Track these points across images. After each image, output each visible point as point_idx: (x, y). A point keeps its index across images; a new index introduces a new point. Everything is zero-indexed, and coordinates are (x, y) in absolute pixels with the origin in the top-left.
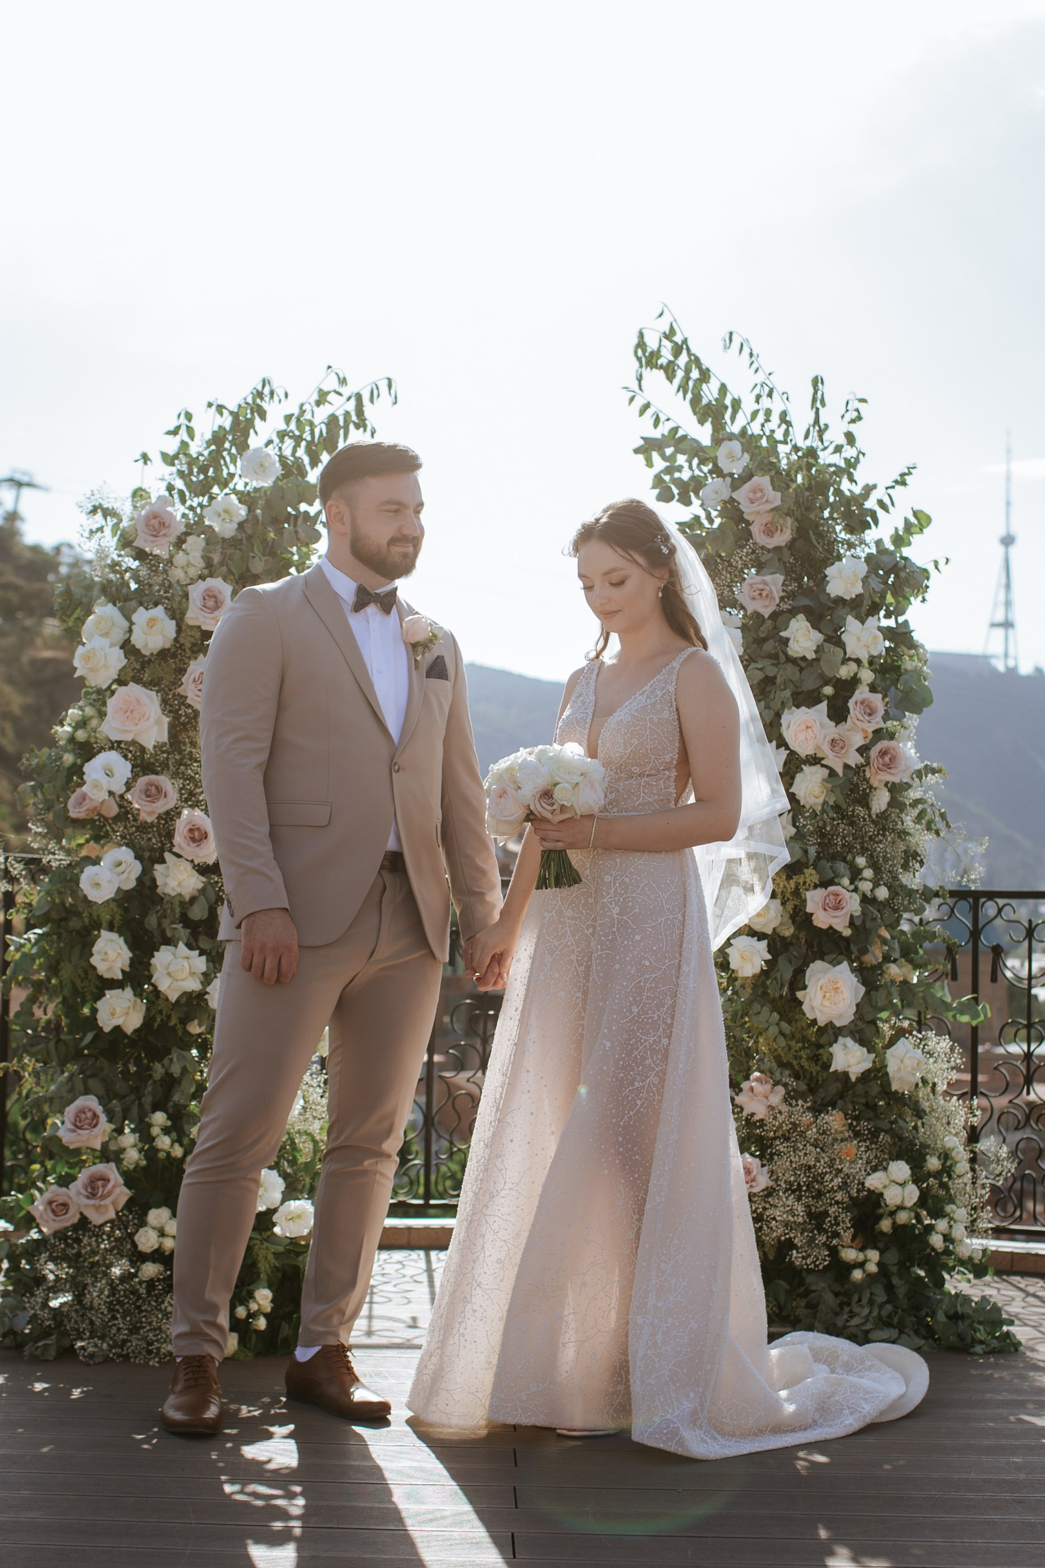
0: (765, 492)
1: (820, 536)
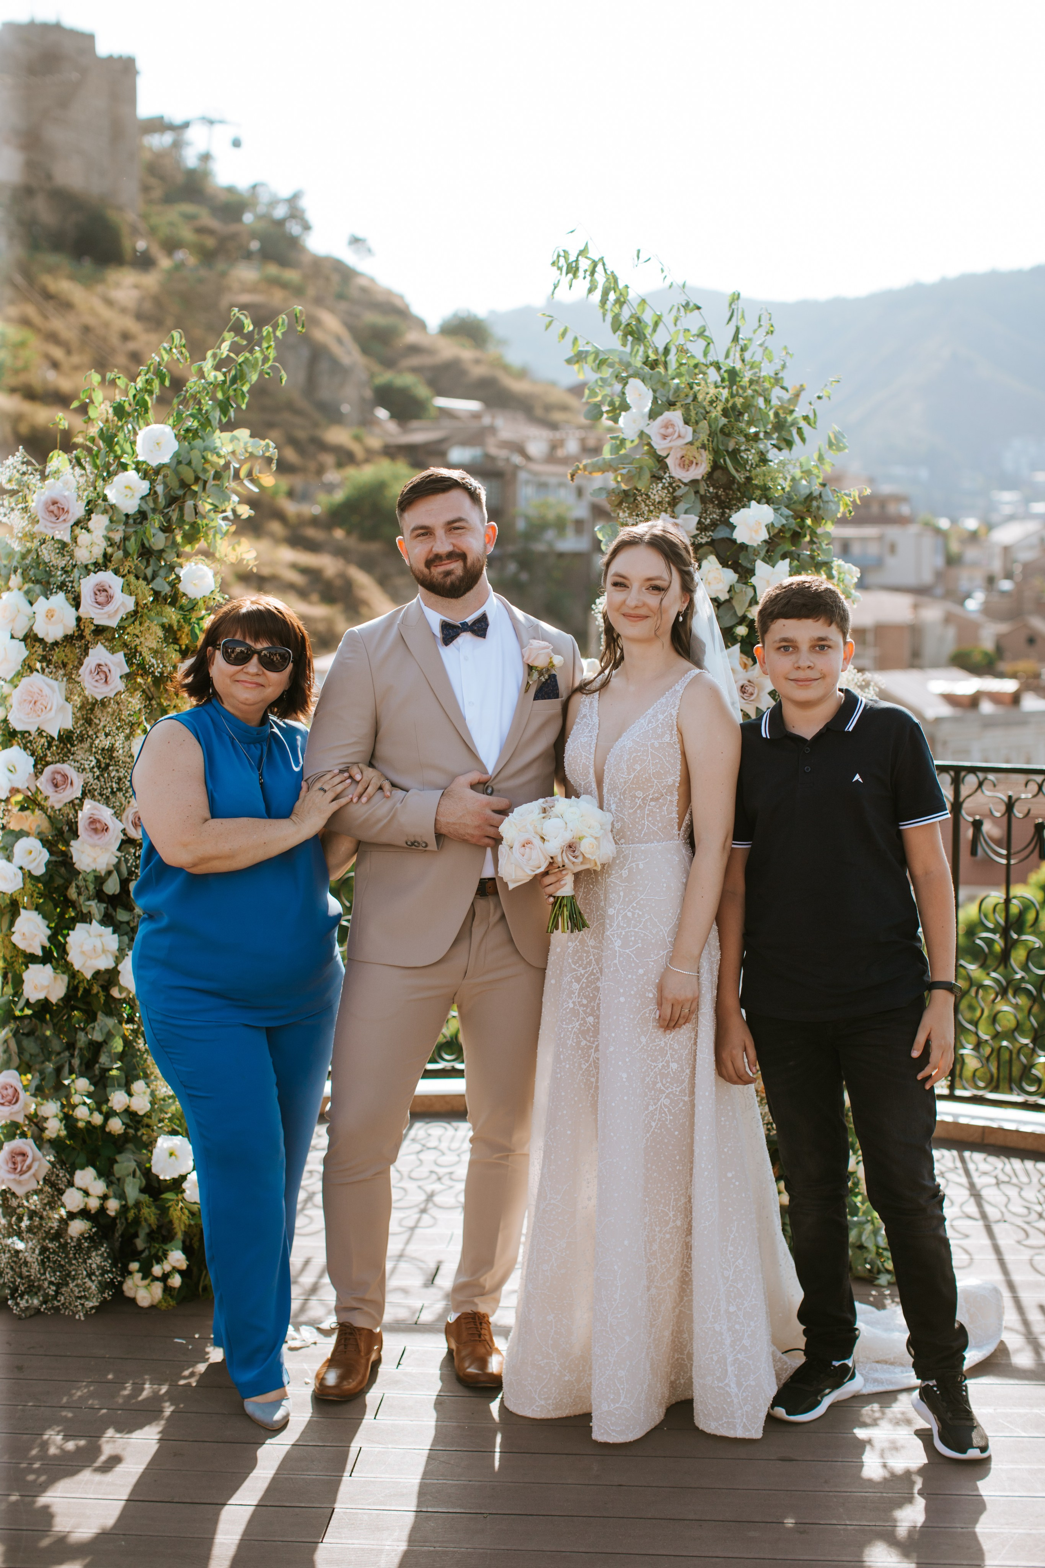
0: (677, 429)
1: (740, 464)
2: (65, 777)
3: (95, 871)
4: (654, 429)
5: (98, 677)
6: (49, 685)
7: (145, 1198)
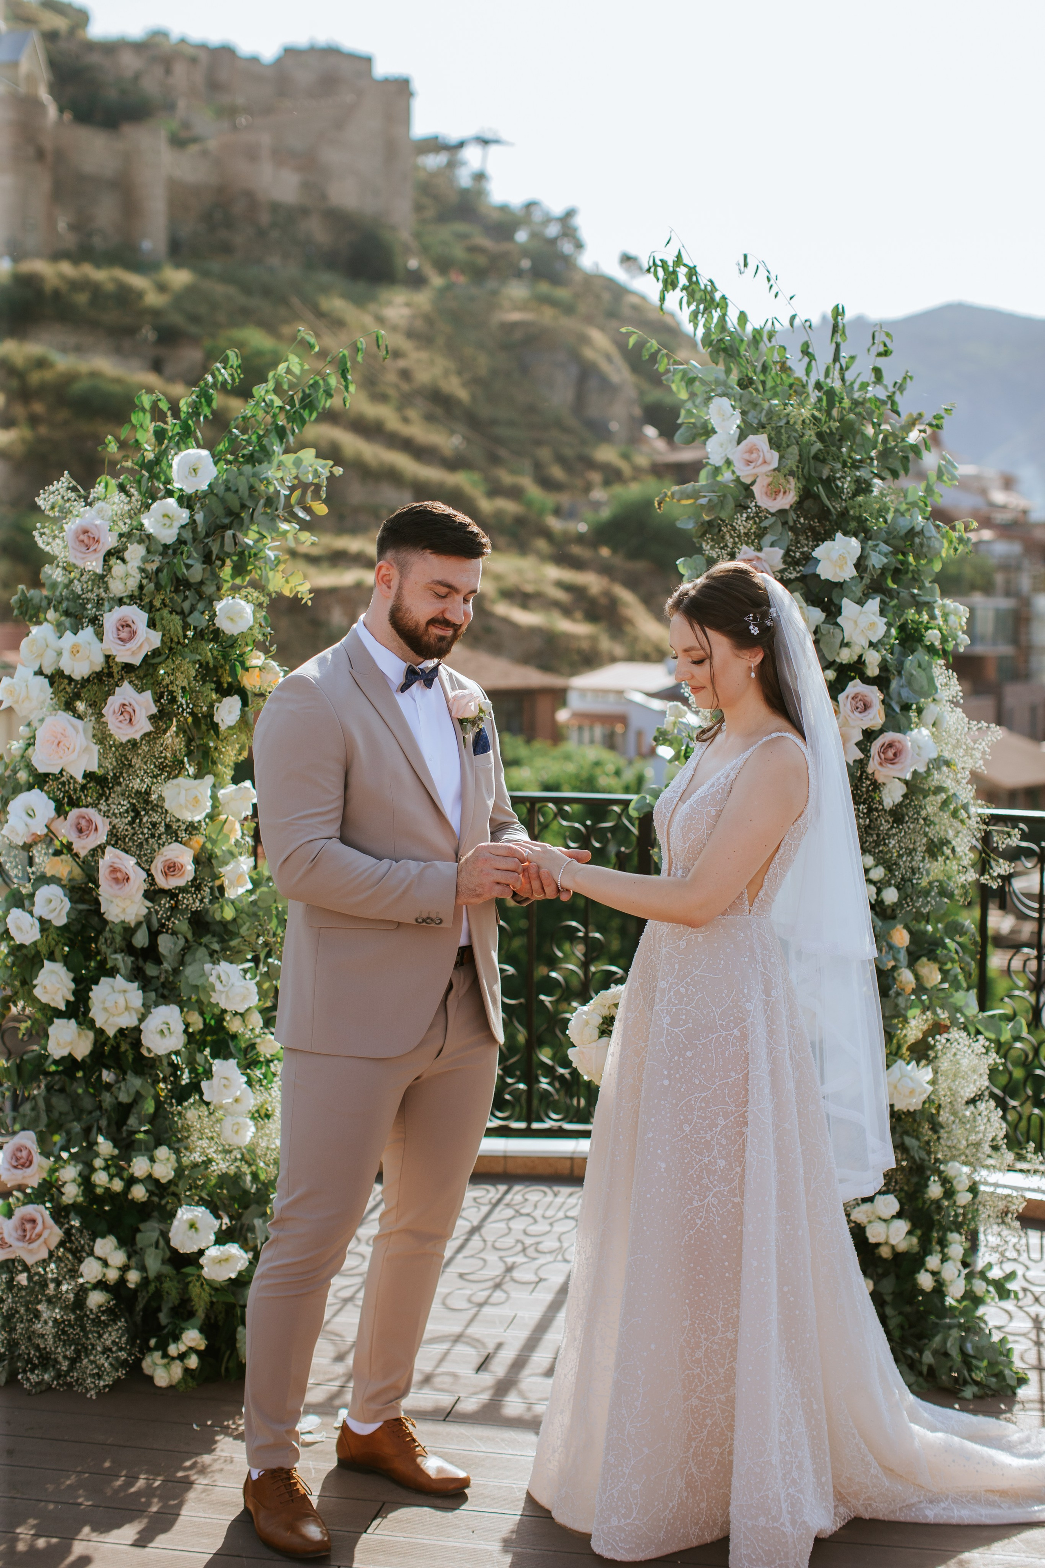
0: (761, 454)
1: (834, 493)
2: (90, 821)
3: (123, 922)
4: (737, 454)
5: (122, 718)
6: (73, 726)
7: (168, 1270)
